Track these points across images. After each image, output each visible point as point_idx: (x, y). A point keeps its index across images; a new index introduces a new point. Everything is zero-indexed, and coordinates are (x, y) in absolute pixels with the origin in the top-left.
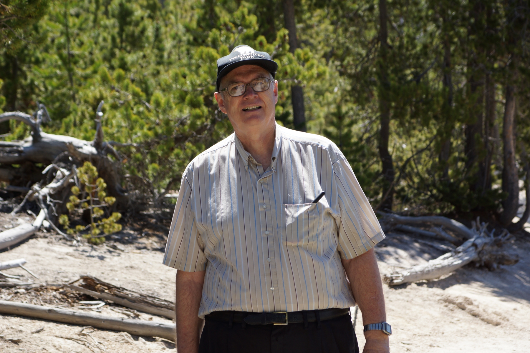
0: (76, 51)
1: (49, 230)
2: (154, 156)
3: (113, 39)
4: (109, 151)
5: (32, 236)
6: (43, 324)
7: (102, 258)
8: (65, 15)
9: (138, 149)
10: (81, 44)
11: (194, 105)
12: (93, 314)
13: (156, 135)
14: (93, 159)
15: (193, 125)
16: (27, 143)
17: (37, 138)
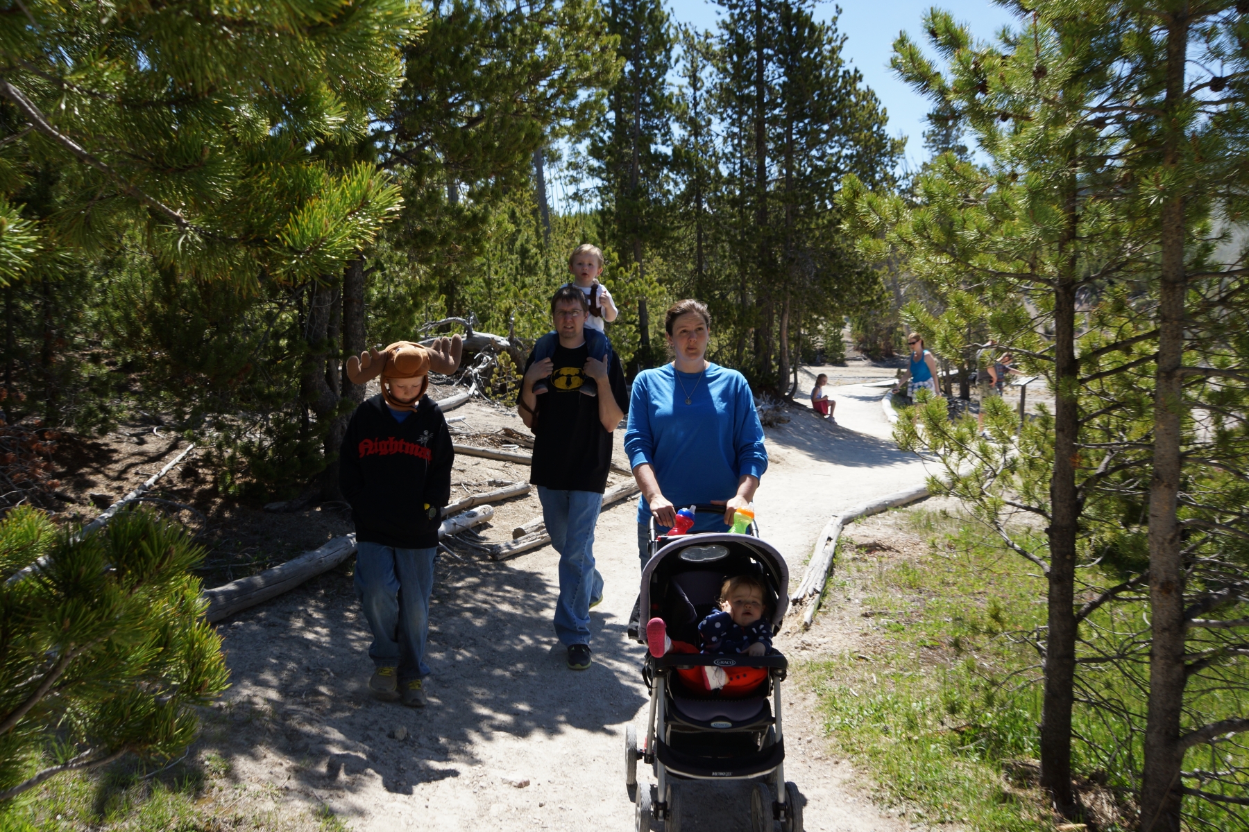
1: (478, 397)
3: (516, 268)
5: (467, 401)
7: (513, 416)
12: (512, 453)
17: (470, 335)
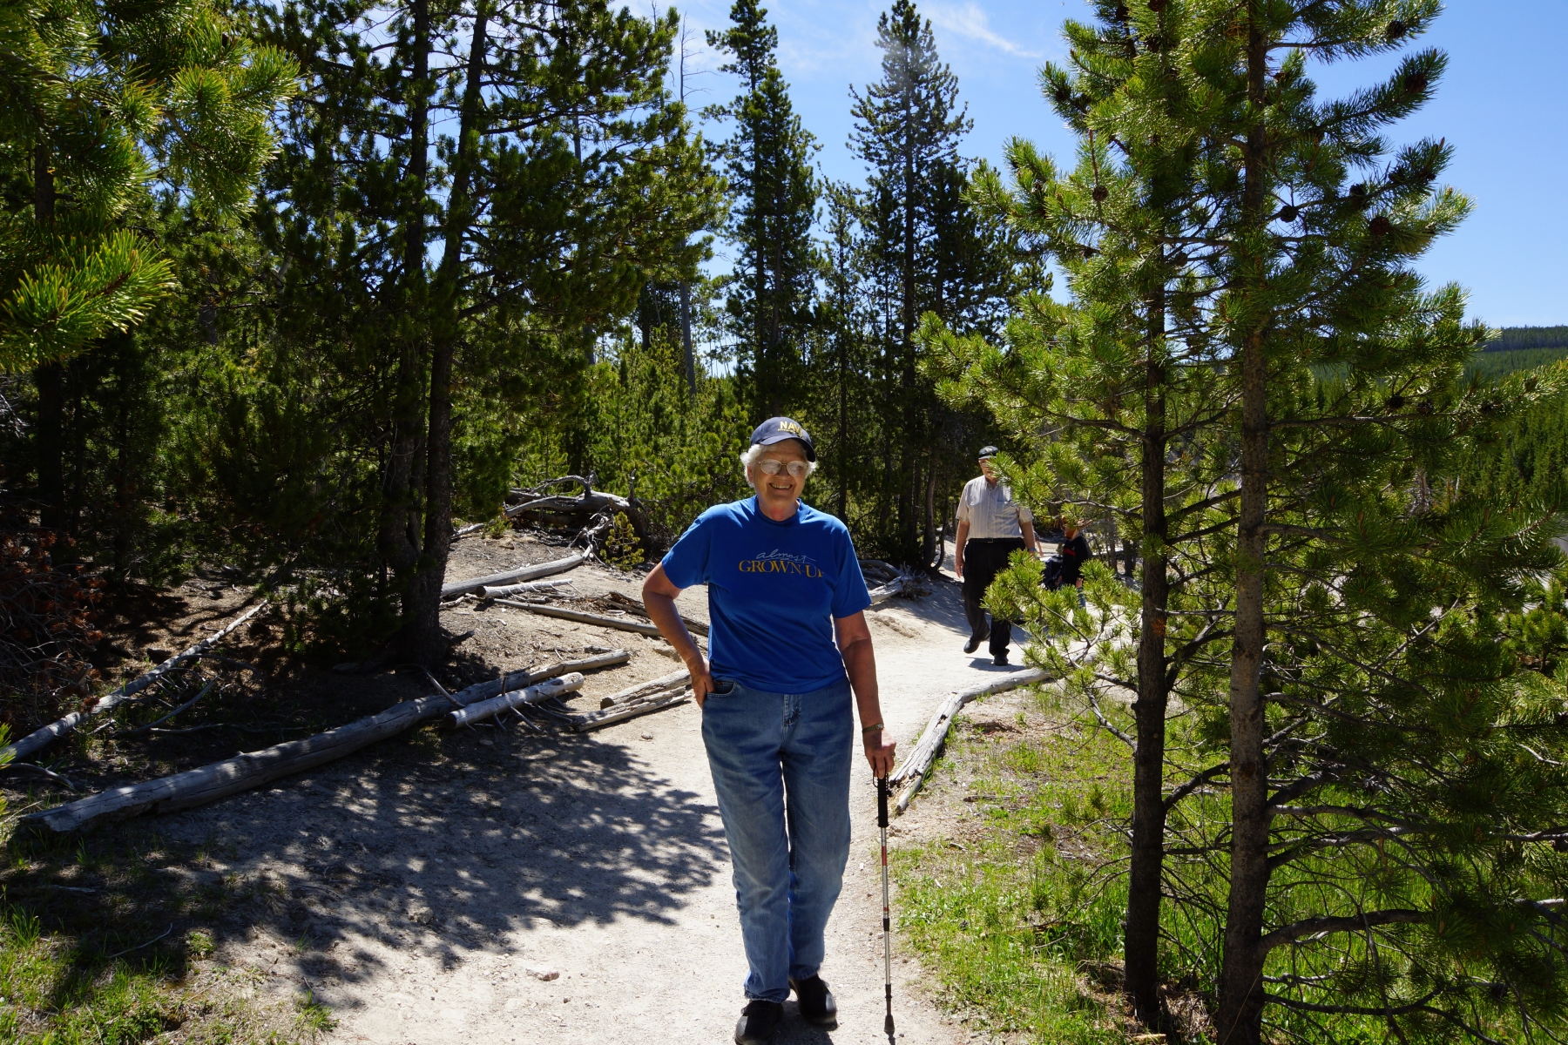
0: (623, 435)
1: (593, 560)
2: (671, 509)
3: (650, 428)
4: (638, 505)
5: (580, 563)
6: (579, 624)
7: (629, 581)
8: (617, 409)
9: (660, 504)
10: (628, 430)
11: (700, 473)
12: (617, 619)
13: (673, 494)
14: (626, 511)
15: (699, 488)
16: (581, 498)
17: (588, 494)
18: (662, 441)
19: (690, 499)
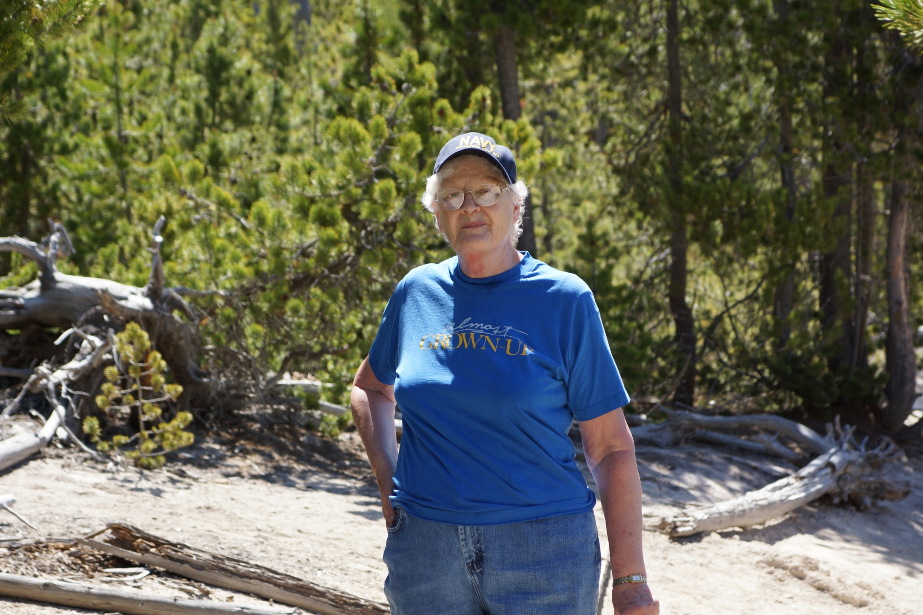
0: (133, 131)
1: (66, 444)
2: (256, 311)
3: (198, 111)
4: (175, 304)
5: (36, 455)
6: (33, 609)
7: (157, 493)
8: (115, 68)
9: (228, 301)
10: (143, 119)
11: (324, 221)
12: (126, 591)
13: (258, 274)
14: (146, 320)
15: (322, 257)
16: (31, 293)
17: (48, 282)
18: (228, 141)
19: (301, 284)
